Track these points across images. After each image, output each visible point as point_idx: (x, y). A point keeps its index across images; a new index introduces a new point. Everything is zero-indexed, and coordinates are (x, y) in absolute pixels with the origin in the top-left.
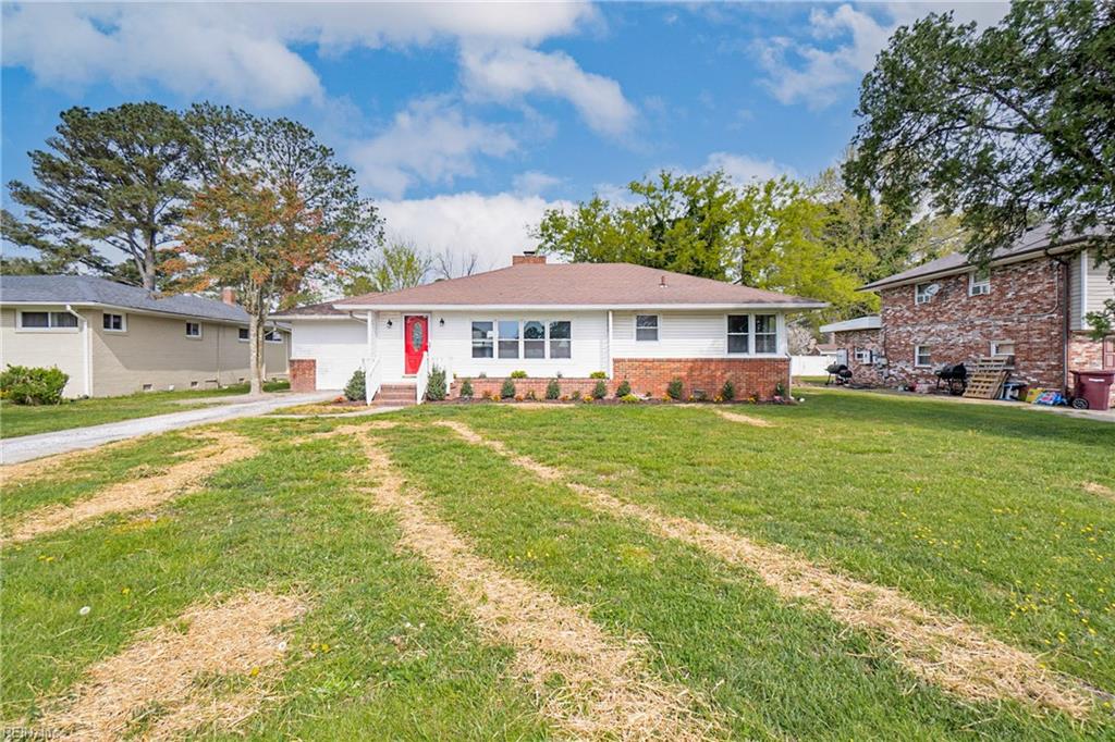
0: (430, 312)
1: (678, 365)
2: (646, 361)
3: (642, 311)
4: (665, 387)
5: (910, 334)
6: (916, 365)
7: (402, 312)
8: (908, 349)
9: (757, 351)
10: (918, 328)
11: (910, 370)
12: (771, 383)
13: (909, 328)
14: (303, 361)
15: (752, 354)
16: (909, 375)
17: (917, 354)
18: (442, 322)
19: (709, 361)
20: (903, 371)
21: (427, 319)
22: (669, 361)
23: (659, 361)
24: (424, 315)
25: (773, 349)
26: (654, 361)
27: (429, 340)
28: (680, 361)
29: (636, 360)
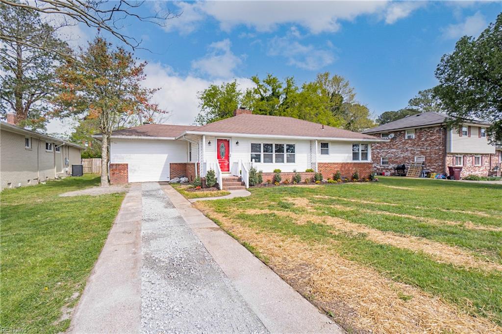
0: (231, 137)
1: (337, 165)
2: (325, 164)
3: (324, 141)
4: (332, 175)
5: (379, 153)
6: (381, 165)
7: (216, 137)
8: (378, 159)
9: (362, 159)
10: (382, 151)
11: (379, 167)
12: (367, 173)
13: (378, 150)
14: (119, 165)
15: (360, 161)
16: (378, 169)
17: (381, 161)
18: (237, 143)
19: (348, 163)
20: (375, 167)
21: (229, 141)
22: (334, 164)
23: (330, 163)
24: (228, 139)
25: (366, 159)
26: (328, 164)
27: (230, 153)
28: (337, 164)
29: (322, 164)
